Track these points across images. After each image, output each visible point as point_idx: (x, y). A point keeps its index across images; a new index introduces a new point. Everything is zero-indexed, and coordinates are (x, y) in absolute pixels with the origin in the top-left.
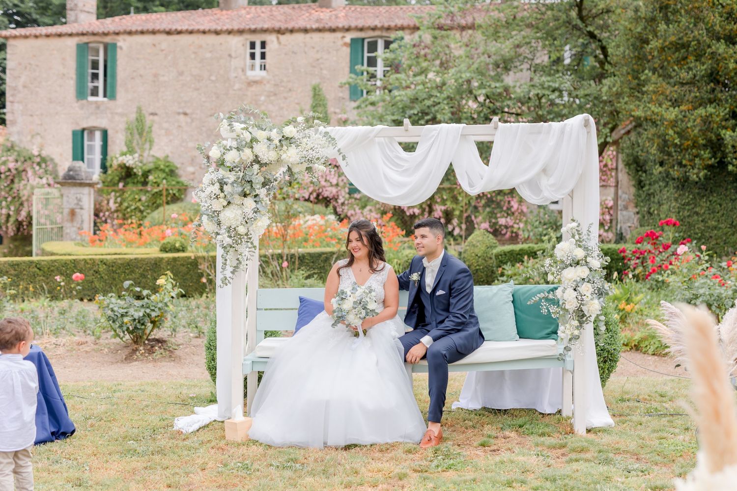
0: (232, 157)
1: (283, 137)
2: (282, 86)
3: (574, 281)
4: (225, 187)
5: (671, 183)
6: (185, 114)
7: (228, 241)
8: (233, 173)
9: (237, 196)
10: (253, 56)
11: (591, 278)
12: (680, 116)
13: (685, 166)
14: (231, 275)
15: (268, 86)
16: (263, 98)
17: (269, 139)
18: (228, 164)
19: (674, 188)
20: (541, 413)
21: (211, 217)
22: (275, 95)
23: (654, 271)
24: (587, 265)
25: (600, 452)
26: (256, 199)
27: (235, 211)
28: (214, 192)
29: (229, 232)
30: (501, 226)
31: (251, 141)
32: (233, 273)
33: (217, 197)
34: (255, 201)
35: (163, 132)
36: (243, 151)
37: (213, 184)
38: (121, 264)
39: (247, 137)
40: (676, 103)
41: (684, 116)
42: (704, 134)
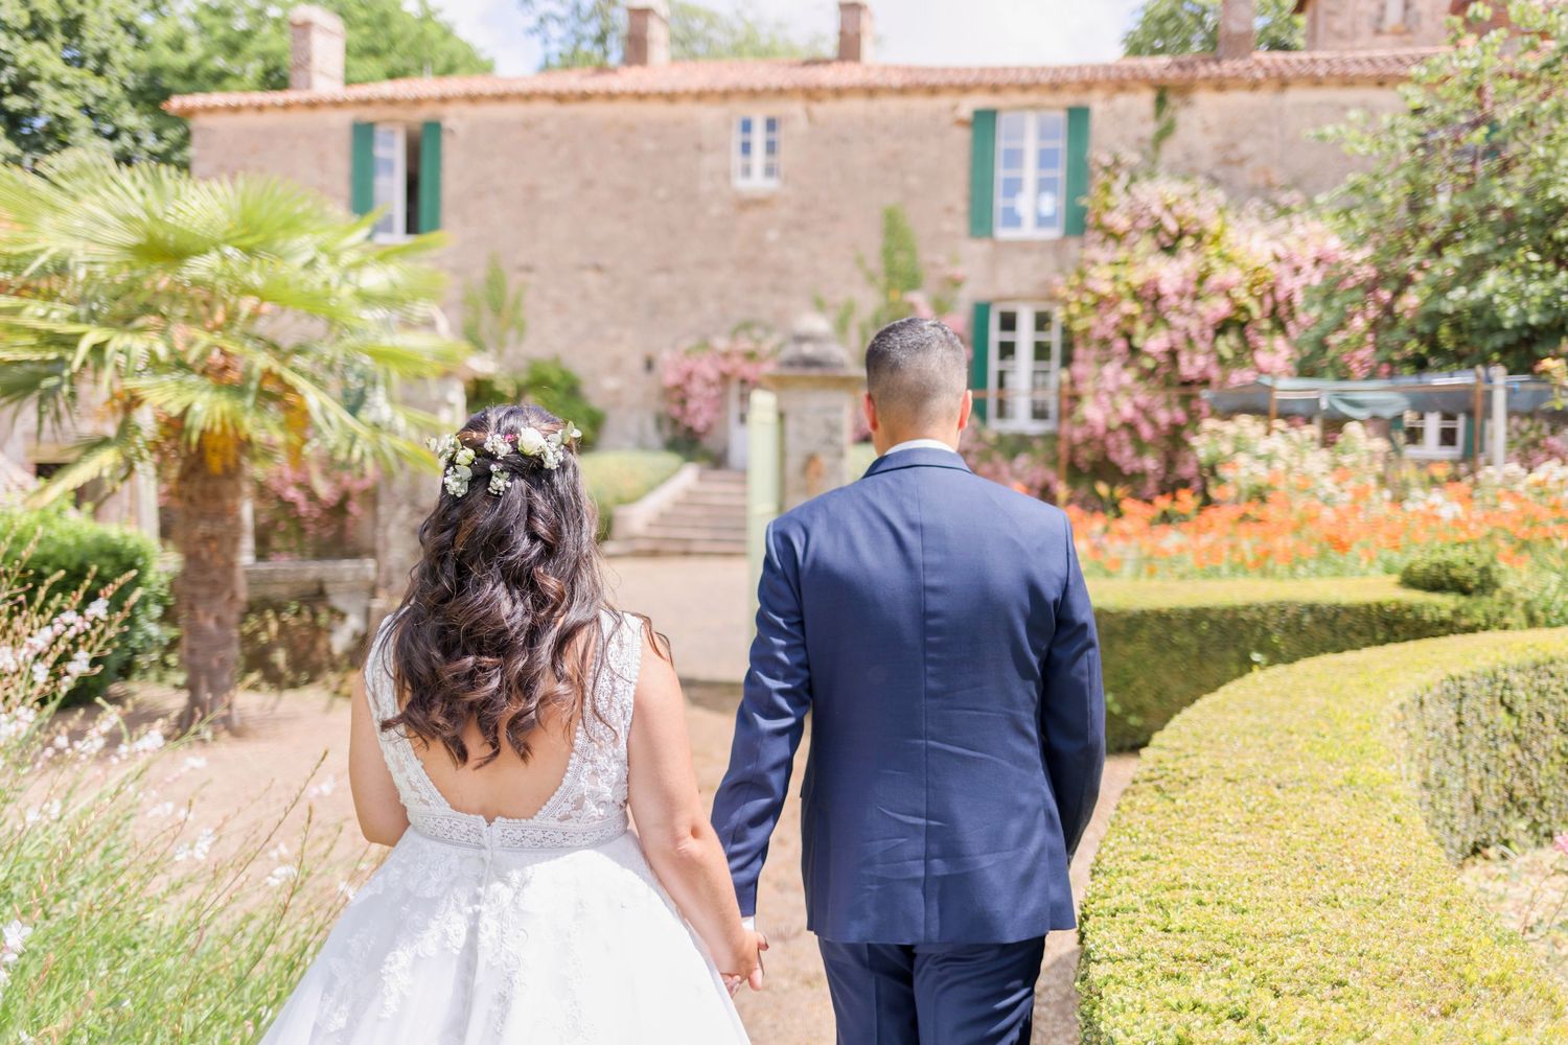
2: (817, 210)
6: (598, 268)
10: (746, 148)
15: (784, 209)
16: (772, 235)
22: (801, 227)
35: (548, 306)
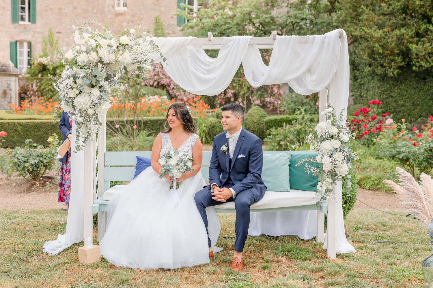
0: (82, 59)
1: (120, 44)
2: (137, 17)
3: (330, 151)
4: (77, 80)
5: (375, 77)
7: (80, 119)
8: (84, 70)
9: (86, 87)
11: (342, 148)
12: (383, 35)
13: (385, 67)
14: (83, 144)
15: (128, 16)
16: (125, 24)
17: (110, 46)
18: (80, 64)
19: (378, 80)
20: (302, 240)
21: (67, 102)
22: (132, 22)
23: (366, 133)
24: (339, 139)
25: (349, 276)
26: (101, 89)
27: (85, 98)
28: (69, 84)
29: (81, 113)
30: (267, 102)
31: (96, 47)
32: (84, 142)
33: (72, 88)
34: (100, 91)
35: (65, 43)
36: (90, 54)
37: (69, 78)
38: (32, 126)
39: (93, 44)
40: (380, 27)
41: (386, 35)
42: (398, 46)
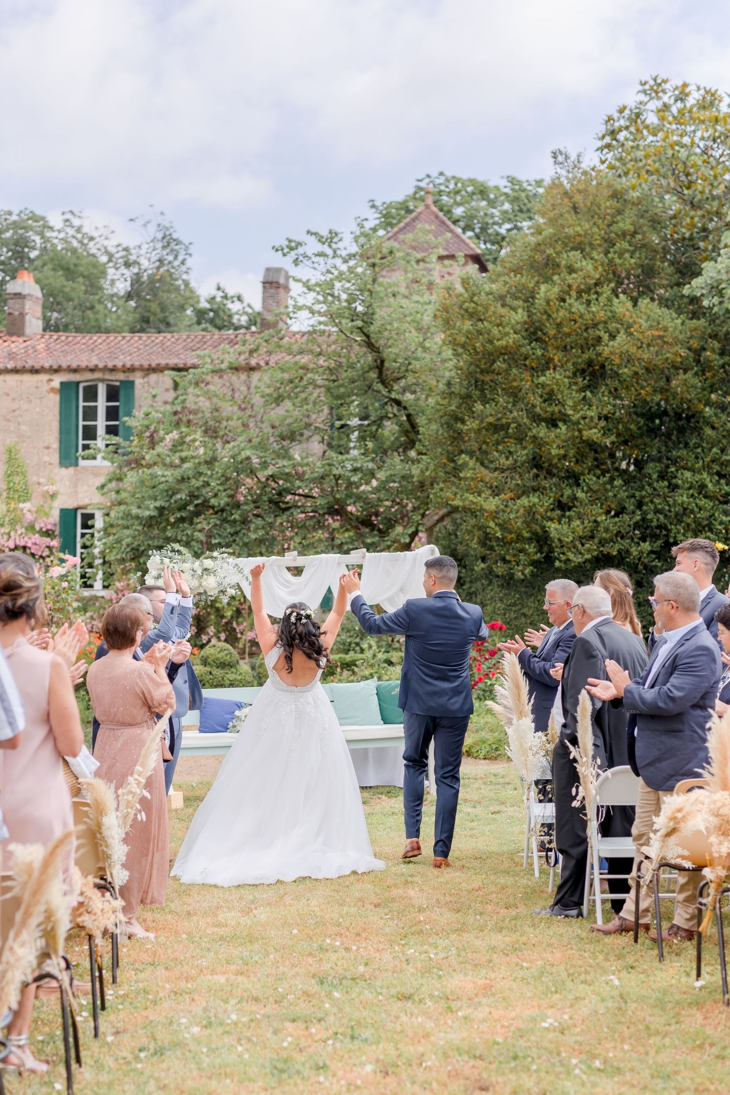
5: (494, 580)
12: (502, 507)
13: (509, 562)
19: (499, 586)
23: (480, 679)
40: (496, 491)
41: (506, 506)
42: (528, 526)
